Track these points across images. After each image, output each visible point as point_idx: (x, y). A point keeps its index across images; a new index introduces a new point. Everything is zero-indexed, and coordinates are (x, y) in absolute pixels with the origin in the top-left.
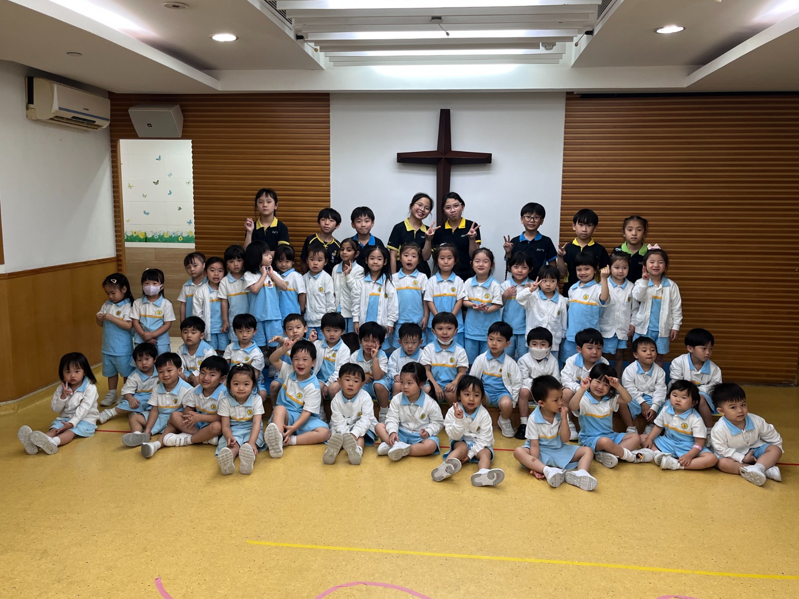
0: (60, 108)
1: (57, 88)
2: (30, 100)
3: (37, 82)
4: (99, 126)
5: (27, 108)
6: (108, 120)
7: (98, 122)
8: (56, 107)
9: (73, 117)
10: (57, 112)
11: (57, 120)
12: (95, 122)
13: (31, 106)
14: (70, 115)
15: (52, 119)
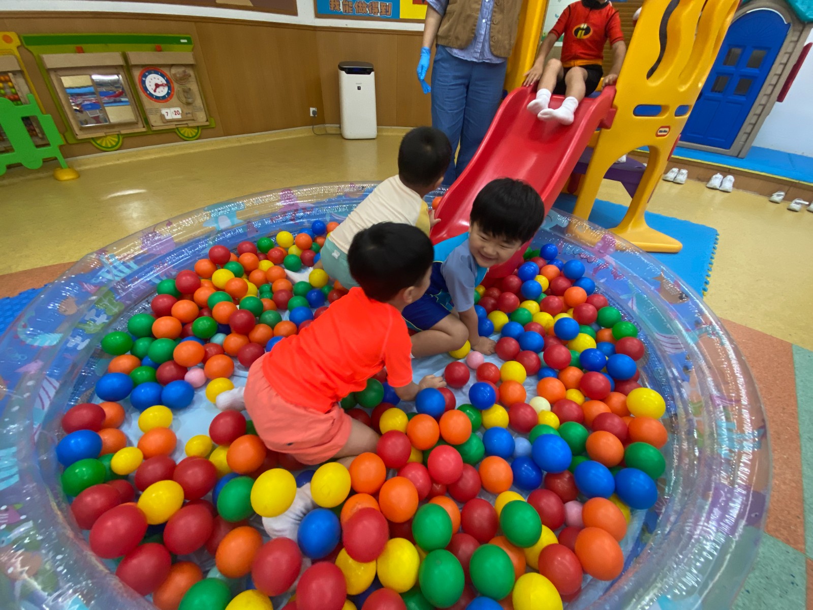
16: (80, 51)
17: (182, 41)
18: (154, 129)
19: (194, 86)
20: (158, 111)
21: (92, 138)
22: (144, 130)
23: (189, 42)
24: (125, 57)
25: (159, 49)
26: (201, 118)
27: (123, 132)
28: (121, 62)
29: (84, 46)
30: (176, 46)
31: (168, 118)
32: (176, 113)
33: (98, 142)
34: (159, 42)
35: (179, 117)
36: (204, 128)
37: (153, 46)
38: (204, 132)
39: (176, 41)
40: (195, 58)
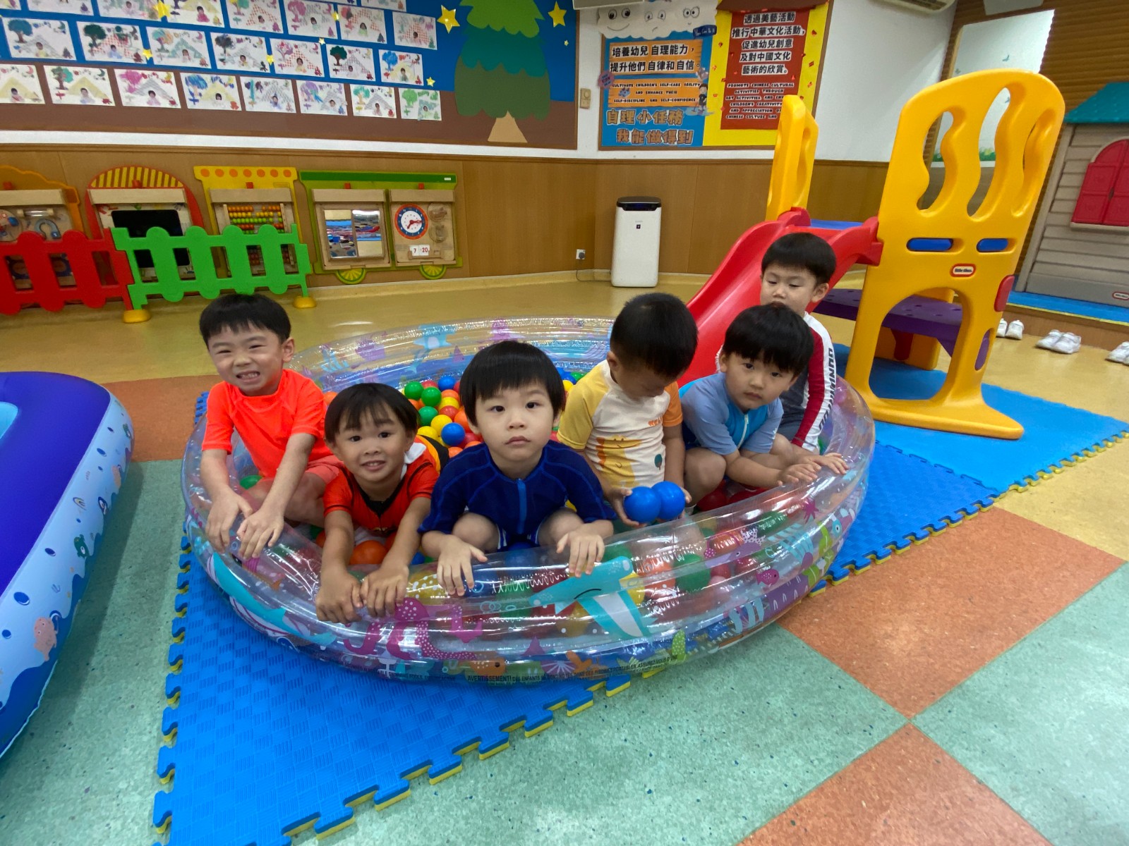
16: (348, 187)
17: (446, 179)
18: (399, 265)
19: (448, 224)
20: (407, 247)
21: (338, 271)
22: (389, 265)
23: (453, 180)
24: (387, 195)
25: (421, 187)
26: (449, 256)
27: (368, 266)
28: (382, 199)
29: (353, 183)
30: (439, 184)
31: (415, 254)
32: (424, 250)
33: (343, 274)
34: (422, 181)
35: (426, 254)
36: (449, 266)
37: (417, 184)
38: (449, 271)
39: (440, 179)
40: (456, 196)
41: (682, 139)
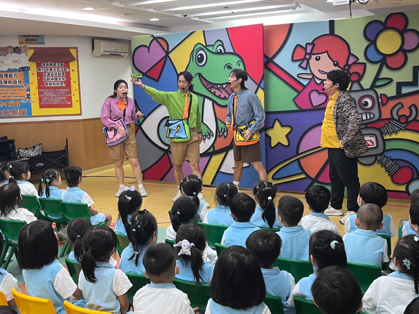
0: (104, 51)
1: (102, 43)
2: (93, 49)
3: (95, 41)
4: (124, 56)
5: (92, 52)
6: (127, 53)
7: (122, 54)
8: (102, 51)
9: (110, 54)
10: (102, 53)
11: (103, 56)
12: (121, 54)
13: (93, 51)
14: (109, 53)
15: (101, 56)
41: (21, 113)
